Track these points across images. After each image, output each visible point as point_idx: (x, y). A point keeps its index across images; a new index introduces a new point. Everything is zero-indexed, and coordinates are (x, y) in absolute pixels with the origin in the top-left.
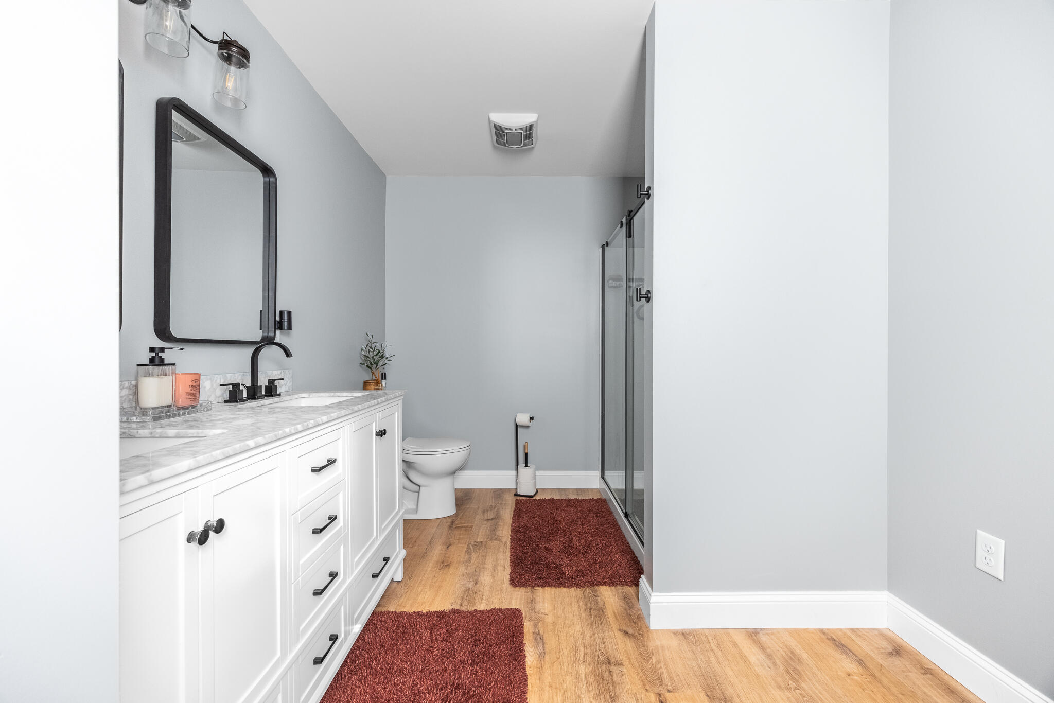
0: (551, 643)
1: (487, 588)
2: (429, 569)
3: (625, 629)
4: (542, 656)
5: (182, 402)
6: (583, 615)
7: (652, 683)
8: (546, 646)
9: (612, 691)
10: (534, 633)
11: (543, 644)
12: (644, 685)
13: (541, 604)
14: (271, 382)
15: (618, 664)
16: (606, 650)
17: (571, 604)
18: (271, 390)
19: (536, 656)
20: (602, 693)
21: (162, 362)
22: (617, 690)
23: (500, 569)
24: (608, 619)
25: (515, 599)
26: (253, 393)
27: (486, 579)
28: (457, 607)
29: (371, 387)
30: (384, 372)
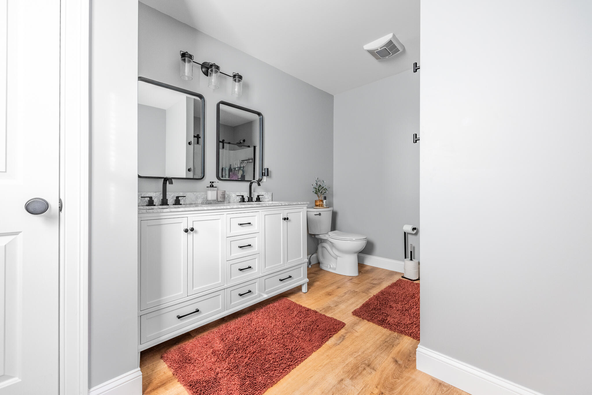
0: (346, 343)
1: (339, 310)
2: (321, 293)
3: (398, 359)
4: (335, 345)
5: (219, 199)
6: (378, 342)
7: (384, 387)
8: (342, 342)
9: (356, 375)
10: (342, 335)
11: (342, 341)
12: (378, 384)
13: (359, 327)
14: (258, 196)
15: (373, 369)
16: (373, 361)
17: (377, 335)
18: (258, 199)
19: (334, 343)
20: (350, 372)
21: (213, 186)
22: (359, 377)
23: (354, 305)
24: (392, 350)
25: (348, 319)
26: (250, 199)
27: (342, 306)
28: (318, 310)
29: (318, 203)
30: (325, 196)
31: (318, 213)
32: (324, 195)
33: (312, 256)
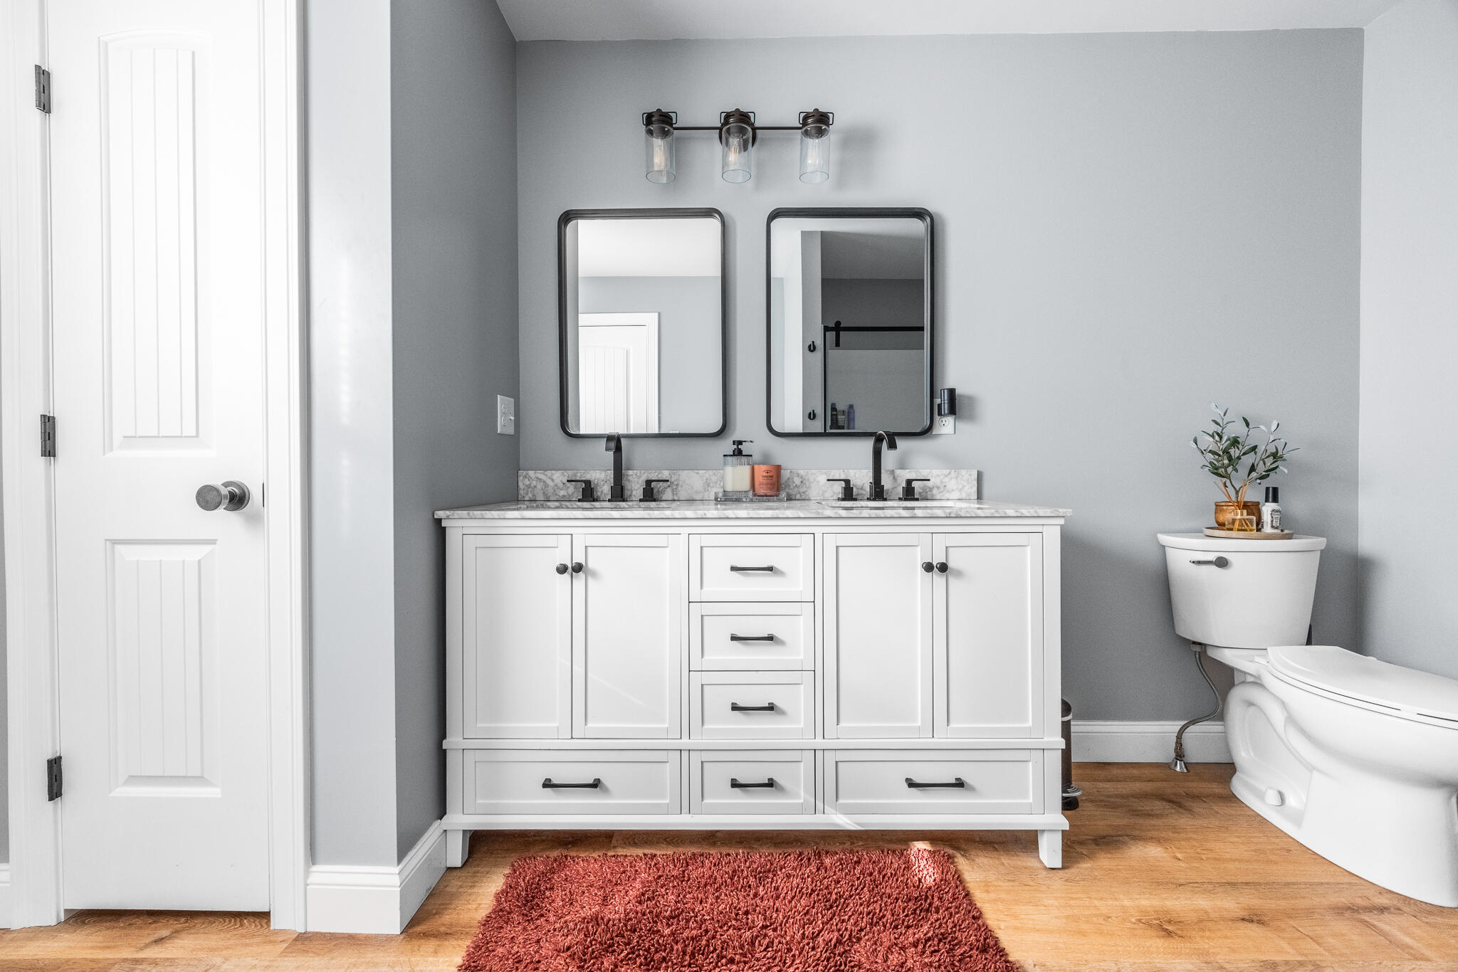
14: (910, 482)
21: (740, 454)
29: (1228, 516)
30: (1271, 485)
31: (1212, 557)
32: (1269, 482)
33: (1192, 728)
